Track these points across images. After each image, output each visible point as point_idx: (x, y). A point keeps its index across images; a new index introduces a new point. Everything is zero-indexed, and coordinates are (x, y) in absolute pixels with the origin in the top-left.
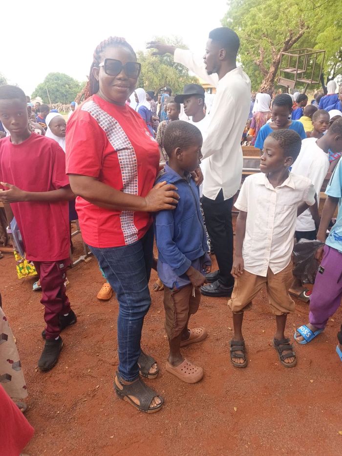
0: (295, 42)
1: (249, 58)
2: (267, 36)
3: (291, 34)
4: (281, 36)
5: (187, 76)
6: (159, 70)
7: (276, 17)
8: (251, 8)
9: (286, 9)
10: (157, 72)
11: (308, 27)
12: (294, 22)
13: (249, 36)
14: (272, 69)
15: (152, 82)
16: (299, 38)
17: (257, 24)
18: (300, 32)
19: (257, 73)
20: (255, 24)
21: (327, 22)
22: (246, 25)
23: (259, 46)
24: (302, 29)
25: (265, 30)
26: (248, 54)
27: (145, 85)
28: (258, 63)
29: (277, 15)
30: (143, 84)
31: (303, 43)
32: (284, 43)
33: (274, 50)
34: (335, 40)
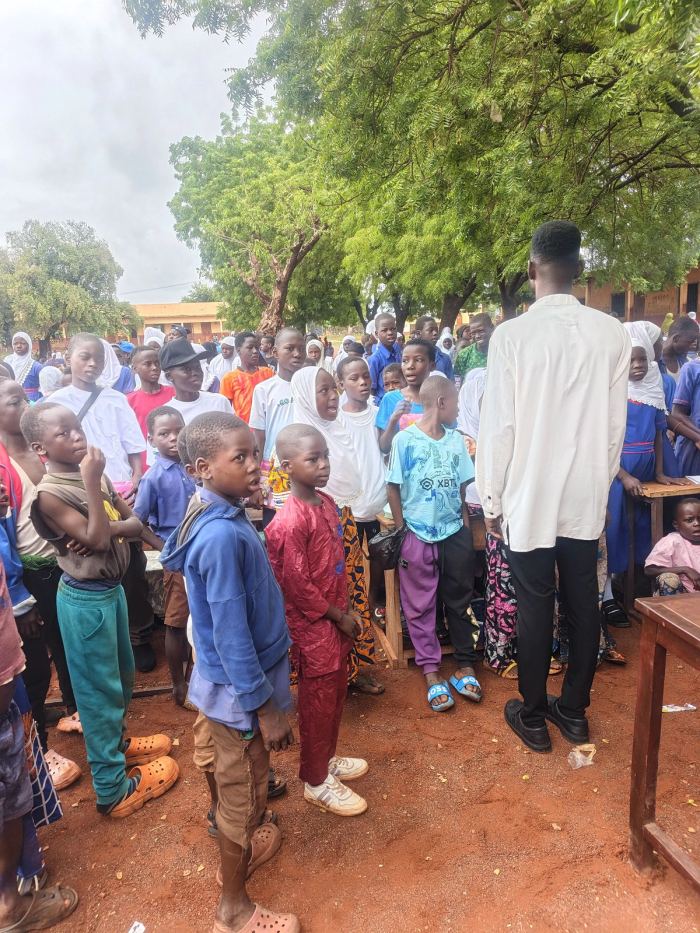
0: (309, 248)
1: (232, 273)
2: (260, 237)
3: (301, 236)
4: (283, 239)
5: (111, 302)
6: (48, 289)
7: (270, 207)
8: (224, 187)
9: (286, 195)
10: (42, 293)
11: (327, 227)
12: (303, 217)
13: (228, 234)
14: (276, 294)
15: (33, 315)
16: (314, 243)
17: (239, 215)
18: (315, 234)
19: (247, 298)
20: (234, 215)
21: (356, 221)
22: (220, 217)
23: (247, 254)
24: (317, 228)
25: (254, 227)
26: (229, 266)
27: (16, 319)
28: (250, 283)
29: (272, 203)
30: (13, 317)
31: (320, 250)
32: (292, 250)
33: (276, 261)
34: (372, 248)
